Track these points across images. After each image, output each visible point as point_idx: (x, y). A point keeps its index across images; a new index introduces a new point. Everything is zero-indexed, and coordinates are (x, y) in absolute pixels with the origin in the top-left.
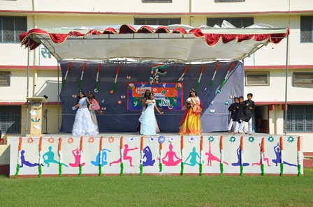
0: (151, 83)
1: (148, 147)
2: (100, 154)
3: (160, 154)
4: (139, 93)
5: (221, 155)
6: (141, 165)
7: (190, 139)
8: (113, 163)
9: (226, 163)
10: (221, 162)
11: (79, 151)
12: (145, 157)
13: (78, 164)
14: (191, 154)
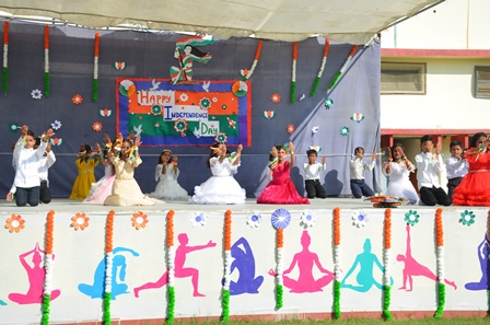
0: (175, 80)
1: (242, 241)
2: (106, 260)
3: (277, 259)
4: (144, 103)
5: (438, 261)
6: (223, 291)
7: (356, 217)
8: (143, 287)
9: (453, 284)
10: (438, 279)
11: (42, 255)
12: (236, 270)
13: (38, 294)
14: (359, 258)
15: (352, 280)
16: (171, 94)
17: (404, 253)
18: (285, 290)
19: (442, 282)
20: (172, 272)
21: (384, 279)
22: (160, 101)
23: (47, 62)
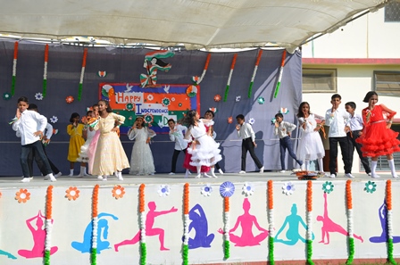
0: (144, 84)
1: (198, 207)
2: (92, 224)
3: (225, 220)
4: (121, 102)
5: (348, 221)
6: (183, 246)
7: (285, 187)
8: (121, 244)
9: (360, 238)
10: (348, 234)
11: (43, 219)
12: (193, 229)
13: (41, 250)
14: (288, 219)
15: (283, 236)
16: (141, 94)
17: (322, 215)
18: (231, 244)
19: (352, 237)
20: (144, 231)
21: (307, 235)
22: (133, 100)
23: (45, 72)
